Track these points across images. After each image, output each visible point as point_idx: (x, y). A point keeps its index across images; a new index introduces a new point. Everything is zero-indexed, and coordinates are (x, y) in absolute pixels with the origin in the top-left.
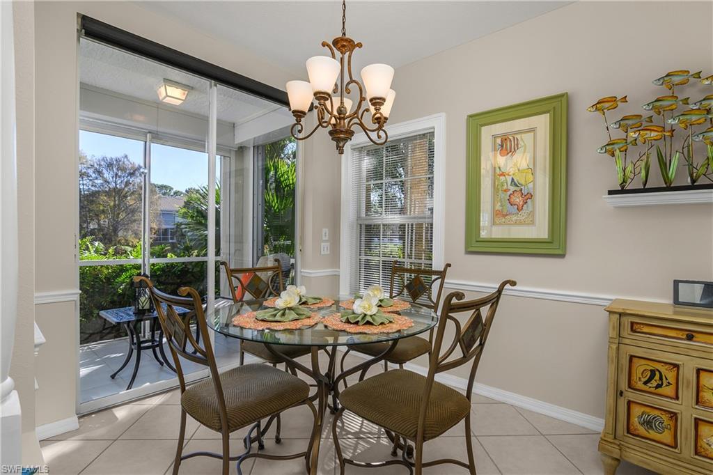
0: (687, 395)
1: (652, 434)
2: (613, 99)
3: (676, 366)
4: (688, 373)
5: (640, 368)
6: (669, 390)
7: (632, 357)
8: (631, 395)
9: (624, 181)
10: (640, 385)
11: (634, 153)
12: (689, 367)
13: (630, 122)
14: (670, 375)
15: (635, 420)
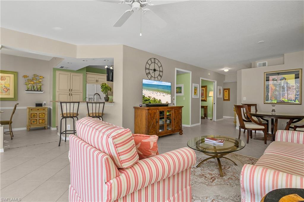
0: (38, 117)
1: (34, 123)
2: (26, 76)
3: (37, 114)
4: (38, 114)
5: (32, 115)
6: (36, 117)
7: (31, 114)
8: (31, 119)
9: (28, 89)
10: (32, 117)
11: (30, 85)
12: (38, 113)
13: (29, 80)
14: (36, 115)
15: (32, 122)
